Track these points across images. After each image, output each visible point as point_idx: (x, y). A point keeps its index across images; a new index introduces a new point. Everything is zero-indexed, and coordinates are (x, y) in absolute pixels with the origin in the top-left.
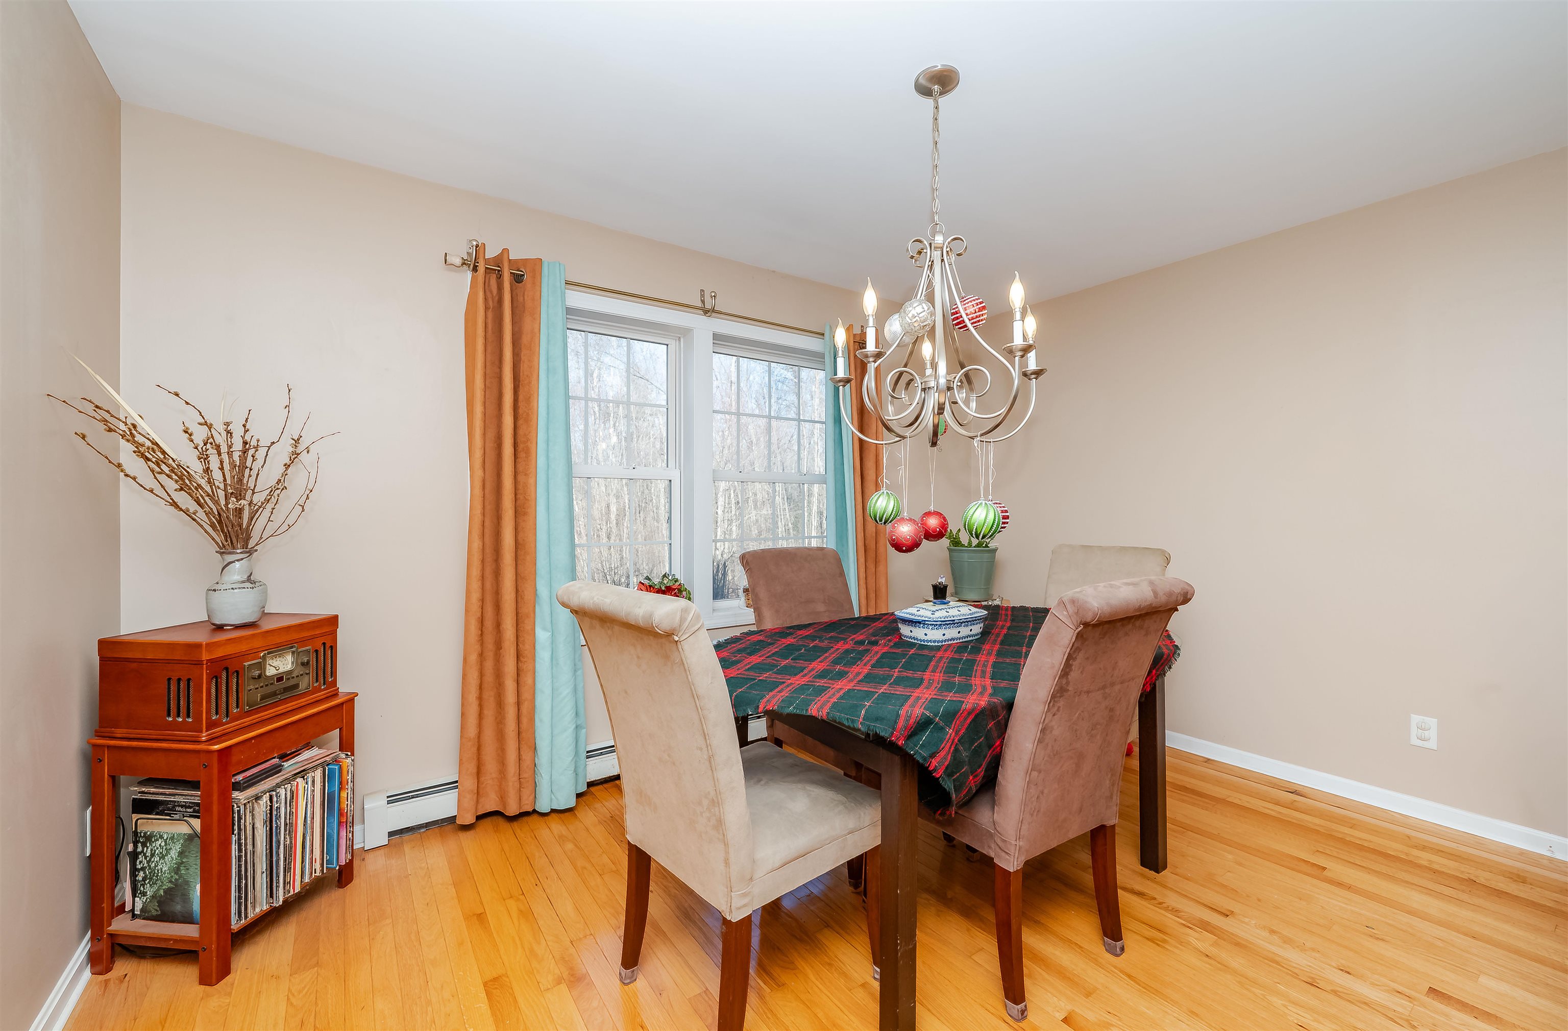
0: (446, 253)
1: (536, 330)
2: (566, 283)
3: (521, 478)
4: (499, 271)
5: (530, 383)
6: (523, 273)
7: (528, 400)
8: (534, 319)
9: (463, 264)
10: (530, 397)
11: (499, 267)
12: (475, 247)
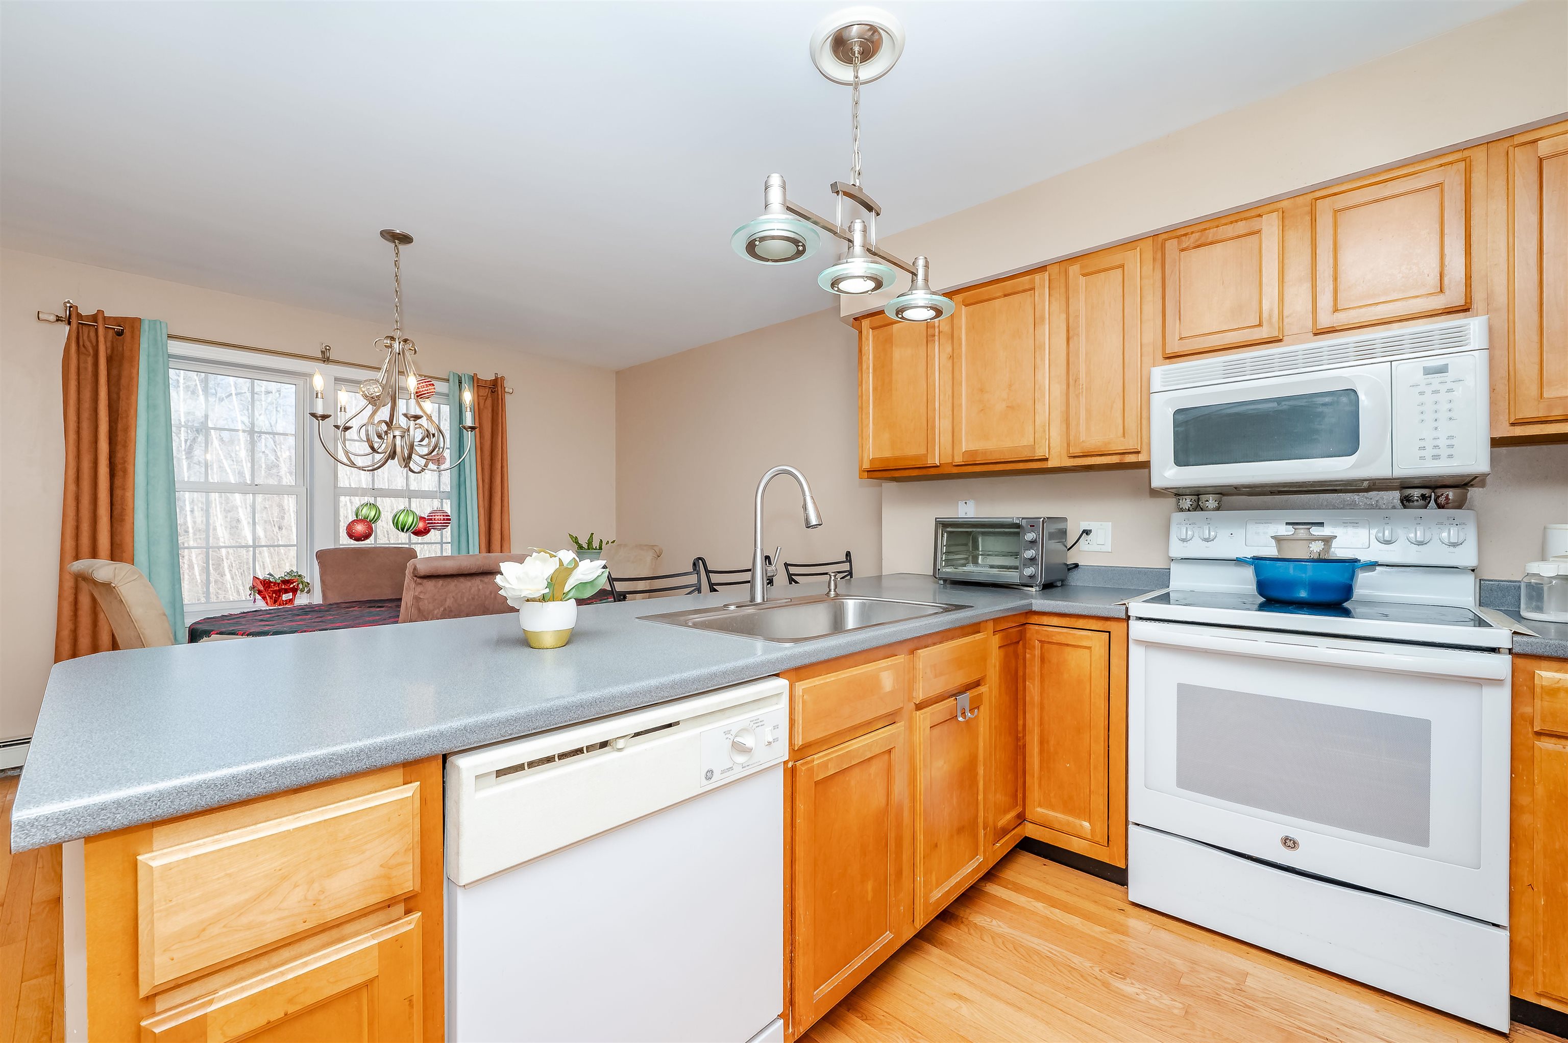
0: (39, 312)
1: (134, 375)
2: (168, 336)
3: (118, 492)
4: (97, 326)
5: (127, 416)
6: (122, 328)
7: (126, 430)
8: (132, 366)
9: (57, 320)
10: (127, 428)
11: (96, 323)
12: (68, 308)
